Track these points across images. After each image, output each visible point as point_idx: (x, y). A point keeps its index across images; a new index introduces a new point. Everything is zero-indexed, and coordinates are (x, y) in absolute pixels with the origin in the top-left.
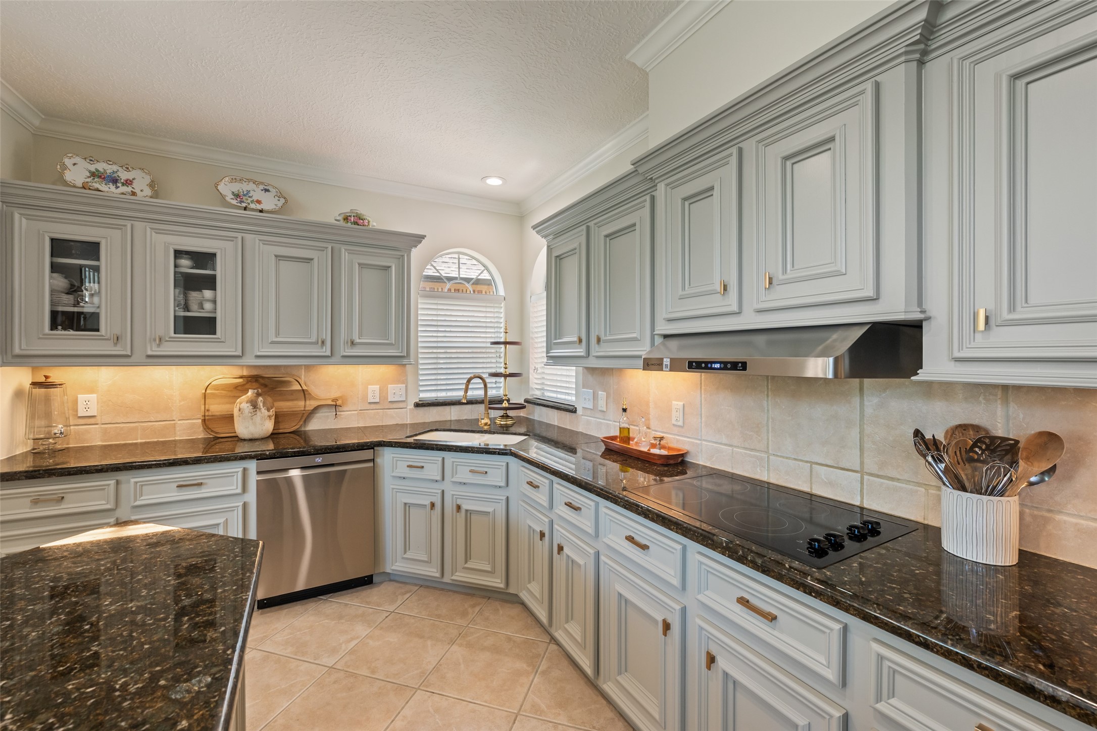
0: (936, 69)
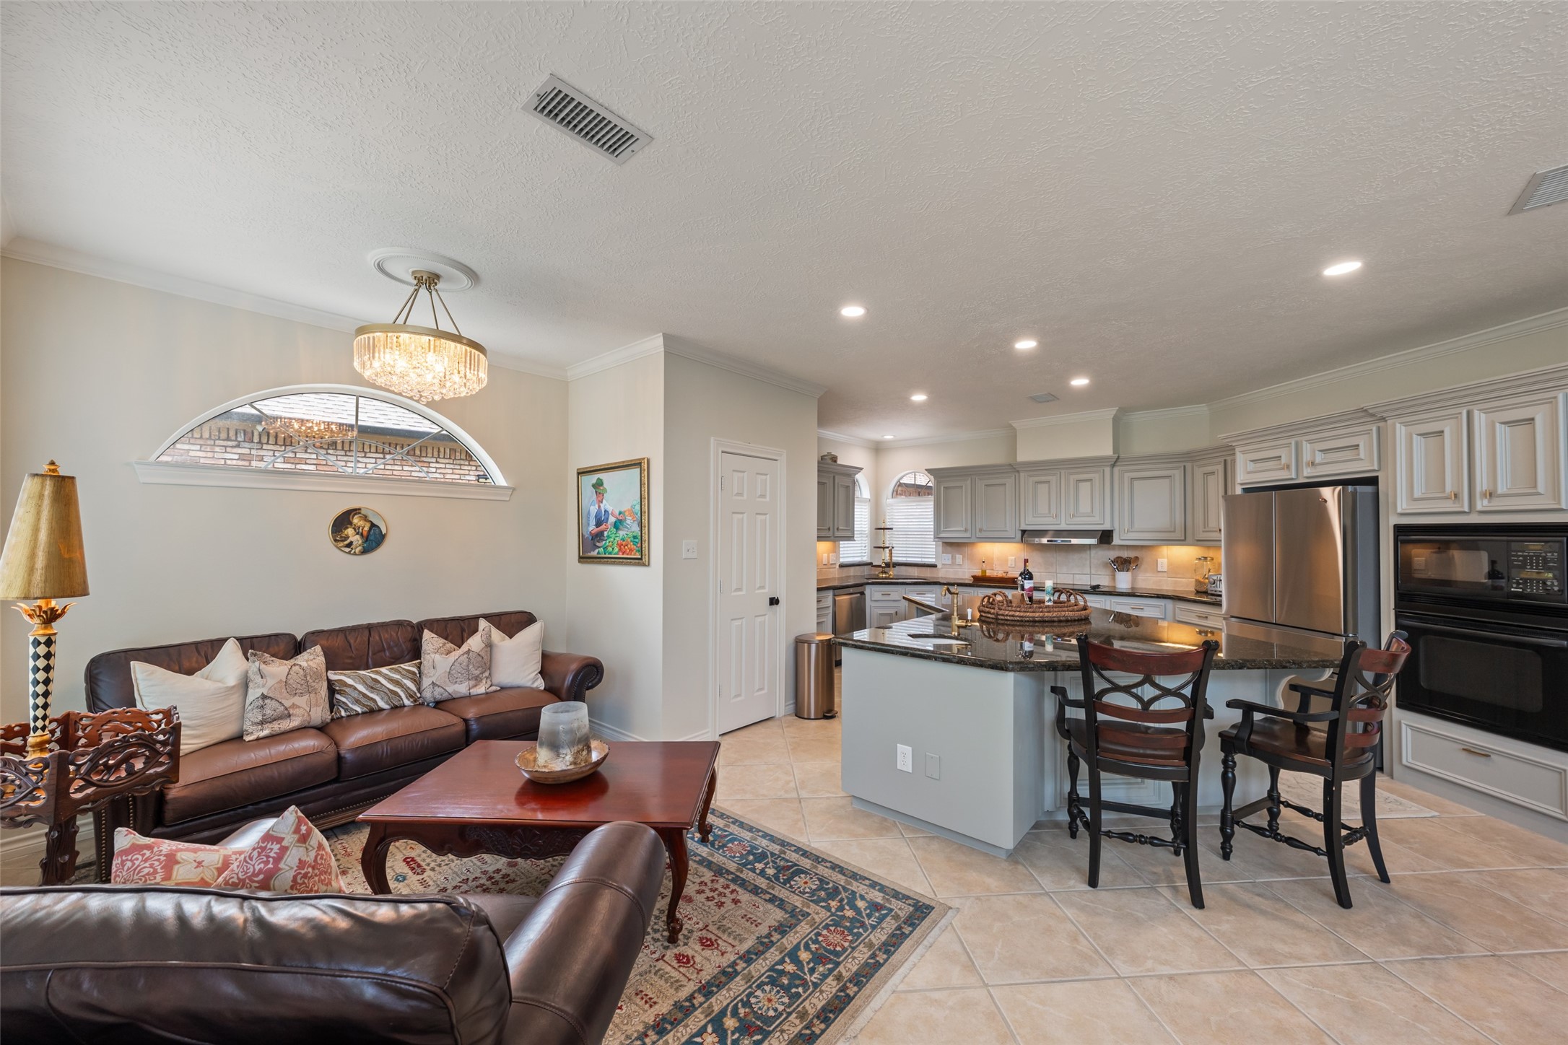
0: (1116, 469)
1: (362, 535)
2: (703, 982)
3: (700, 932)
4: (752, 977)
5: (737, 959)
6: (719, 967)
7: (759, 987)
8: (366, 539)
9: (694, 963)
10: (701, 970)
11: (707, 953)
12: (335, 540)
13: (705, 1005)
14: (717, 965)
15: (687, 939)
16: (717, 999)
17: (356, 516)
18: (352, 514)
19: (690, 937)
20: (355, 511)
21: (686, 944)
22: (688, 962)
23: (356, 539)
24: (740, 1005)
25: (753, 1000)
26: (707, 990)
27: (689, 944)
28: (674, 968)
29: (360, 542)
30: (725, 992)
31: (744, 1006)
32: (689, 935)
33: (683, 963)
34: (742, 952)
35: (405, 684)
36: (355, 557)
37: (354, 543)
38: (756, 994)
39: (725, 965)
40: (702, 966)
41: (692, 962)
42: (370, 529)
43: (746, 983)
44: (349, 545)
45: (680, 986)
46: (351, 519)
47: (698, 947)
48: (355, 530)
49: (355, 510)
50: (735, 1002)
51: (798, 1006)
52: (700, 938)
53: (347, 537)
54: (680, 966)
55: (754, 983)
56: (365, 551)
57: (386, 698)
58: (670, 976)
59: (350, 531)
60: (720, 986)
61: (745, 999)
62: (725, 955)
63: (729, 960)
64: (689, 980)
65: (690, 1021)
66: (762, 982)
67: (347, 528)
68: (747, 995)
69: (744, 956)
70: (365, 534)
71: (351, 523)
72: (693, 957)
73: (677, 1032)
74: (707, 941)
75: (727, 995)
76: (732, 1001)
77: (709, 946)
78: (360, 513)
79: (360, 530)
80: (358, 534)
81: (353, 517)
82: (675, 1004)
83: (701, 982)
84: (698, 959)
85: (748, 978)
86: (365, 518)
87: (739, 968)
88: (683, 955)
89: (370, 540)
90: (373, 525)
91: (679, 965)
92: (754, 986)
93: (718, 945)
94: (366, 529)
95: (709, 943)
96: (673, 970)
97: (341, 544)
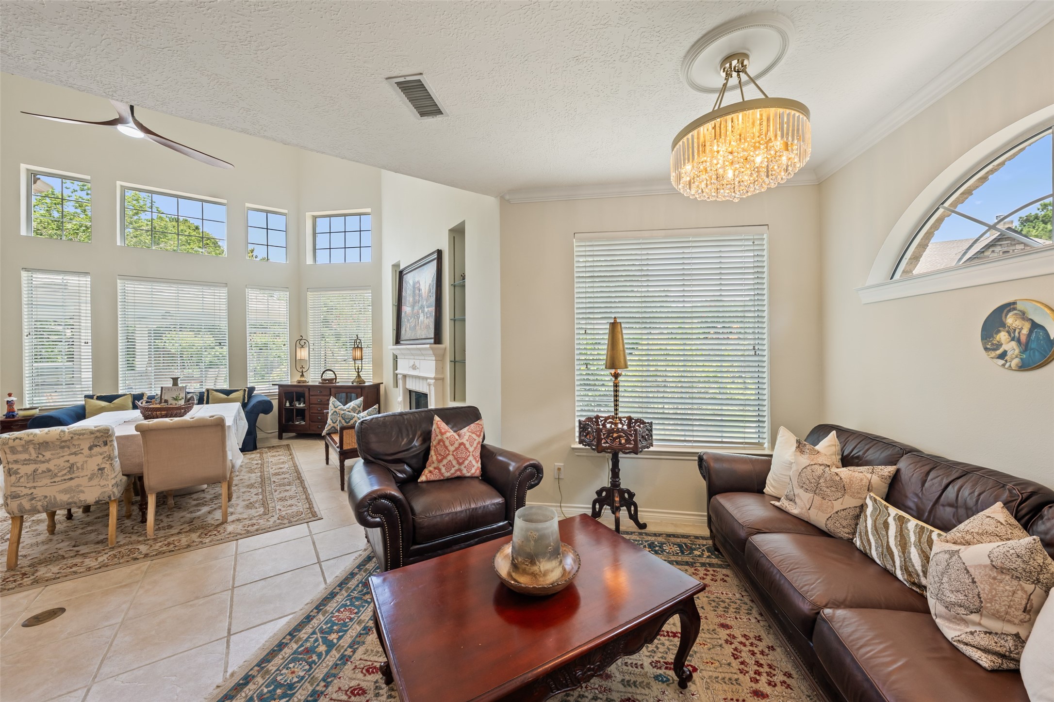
1: (1019, 341)
2: (349, 663)
3: (367, 698)
4: (309, 682)
5: (325, 691)
6: (340, 678)
7: (303, 677)
8: (1025, 347)
9: (362, 672)
10: (354, 669)
11: (353, 683)
12: (986, 349)
13: (342, 651)
14: (342, 678)
15: (377, 687)
16: (335, 657)
17: (1010, 314)
18: (1005, 311)
19: (375, 689)
20: (1009, 307)
21: (376, 682)
22: (367, 671)
23: (1011, 348)
24: (317, 660)
25: (307, 667)
26: (345, 659)
27: (373, 683)
28: (376, 662)
29: (1017, 352)
30: (330, 664)
31: (314, 662)
32: (377, 691)
33: (371, 668)
34: (322, 698)
35: (909, 553)
36: (1012, 372)
37: (1009, 353)
38: (305, 672)
39: (335, 681)
40: (355, 672)
41: (364, 671)
42: (1031, 331)
43: (314, 676)
44: (1003, 356)
45: (365, 654)
46: (1003, 319)
47: (364, 685)
48: (1010, 335)
49: (1009, 304)
50: (320, 661)
51: (269, 678)
52: (366, 693)
53: (1000, 345)
54: (372, 664)
55: (307, 680)
56: (1024, 367)
57: (880, 550)
58: (376, 655)
59: (1003, 336)
60: (336, 665)
61: (313, 665)
62: (337, 689)
63: (333, 687)
64: (361, 659)
65: (349, 641)
66: (300, 683)
67: (999, 332)
68: (312, 668)
69: (319, 696)
70: (1023, 339)
71: (1003, 325)
72: (365, 675)
73: (355, 632)
74: (358, 693)
75: (328, 663)
76: (323, 660)
77: (355, 690)
78: (1015, 309)
79: (1017, 334)
80: (1013, 339)
81: (1006, 316)
82: (364, 643)
83: (351, 662)
84: (360, 676)
85: (312, 680)
86: (1023, 316)
87: (323, 684)
88: (374, 673)
89: (1031, 349)
90: (1035, 326)
91: (374, 665)
92: (307, 677)
93: (346, 694)
94: (1025, 331)
95: (356, 692)
96: (376, 660)
97: (993, 354)
